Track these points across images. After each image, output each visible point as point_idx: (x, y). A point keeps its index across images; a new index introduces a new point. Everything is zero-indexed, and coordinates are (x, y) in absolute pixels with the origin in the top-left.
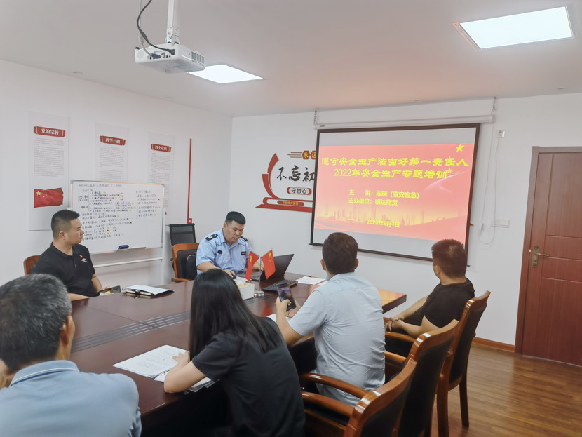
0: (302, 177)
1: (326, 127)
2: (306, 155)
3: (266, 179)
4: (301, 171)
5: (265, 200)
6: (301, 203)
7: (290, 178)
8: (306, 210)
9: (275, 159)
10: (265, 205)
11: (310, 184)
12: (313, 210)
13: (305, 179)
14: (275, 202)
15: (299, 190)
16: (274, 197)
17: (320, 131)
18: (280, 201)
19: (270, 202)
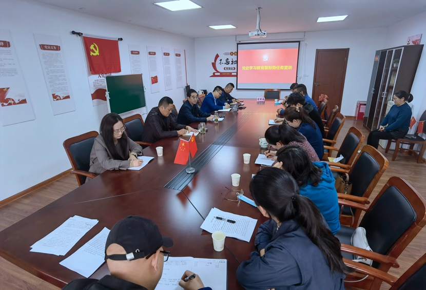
0: (231, 63)
1: (242, 42)
2: (232, 54)
3: (214, 65)
4: (230, 60)
5: (214, 73)
6: (231, 73)
7: (225, 63)
8: (234, 76)
9: (217, 56)
10: (214, 75)
11: (235, 66)
12: (237, 76)
13: (232, 64)
14: (219, 74)
15: (229, 68)
16: (218, 72)
17: (238, 44)
18: (221, 73)
19: (216, 74)
